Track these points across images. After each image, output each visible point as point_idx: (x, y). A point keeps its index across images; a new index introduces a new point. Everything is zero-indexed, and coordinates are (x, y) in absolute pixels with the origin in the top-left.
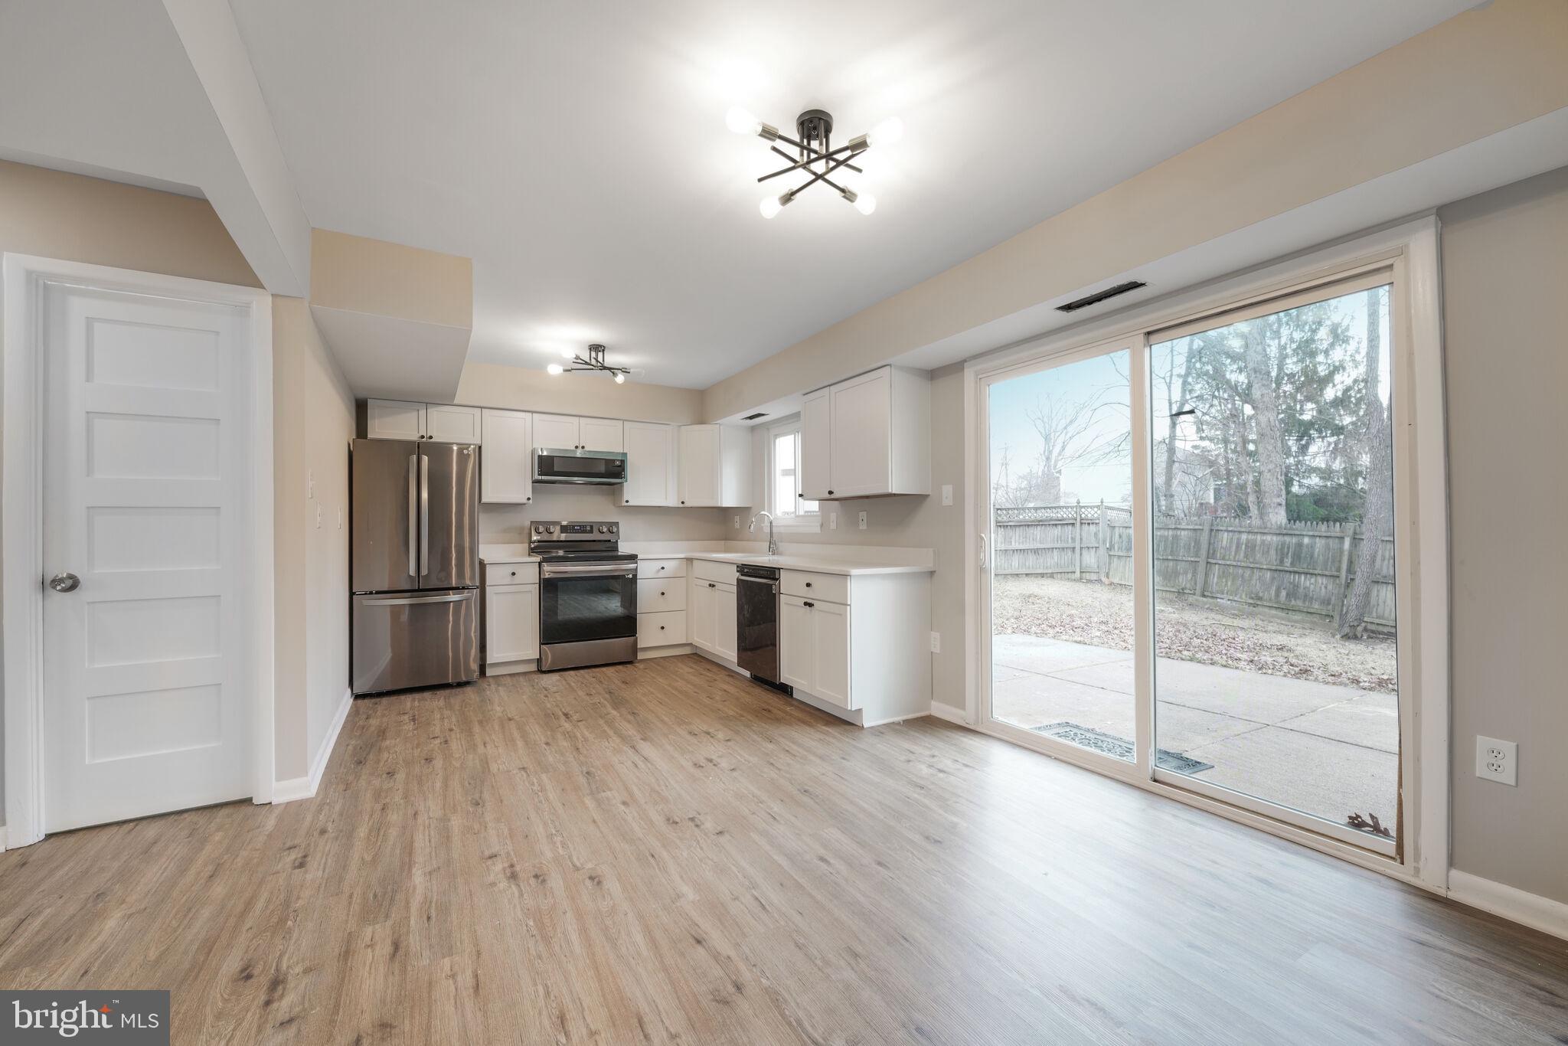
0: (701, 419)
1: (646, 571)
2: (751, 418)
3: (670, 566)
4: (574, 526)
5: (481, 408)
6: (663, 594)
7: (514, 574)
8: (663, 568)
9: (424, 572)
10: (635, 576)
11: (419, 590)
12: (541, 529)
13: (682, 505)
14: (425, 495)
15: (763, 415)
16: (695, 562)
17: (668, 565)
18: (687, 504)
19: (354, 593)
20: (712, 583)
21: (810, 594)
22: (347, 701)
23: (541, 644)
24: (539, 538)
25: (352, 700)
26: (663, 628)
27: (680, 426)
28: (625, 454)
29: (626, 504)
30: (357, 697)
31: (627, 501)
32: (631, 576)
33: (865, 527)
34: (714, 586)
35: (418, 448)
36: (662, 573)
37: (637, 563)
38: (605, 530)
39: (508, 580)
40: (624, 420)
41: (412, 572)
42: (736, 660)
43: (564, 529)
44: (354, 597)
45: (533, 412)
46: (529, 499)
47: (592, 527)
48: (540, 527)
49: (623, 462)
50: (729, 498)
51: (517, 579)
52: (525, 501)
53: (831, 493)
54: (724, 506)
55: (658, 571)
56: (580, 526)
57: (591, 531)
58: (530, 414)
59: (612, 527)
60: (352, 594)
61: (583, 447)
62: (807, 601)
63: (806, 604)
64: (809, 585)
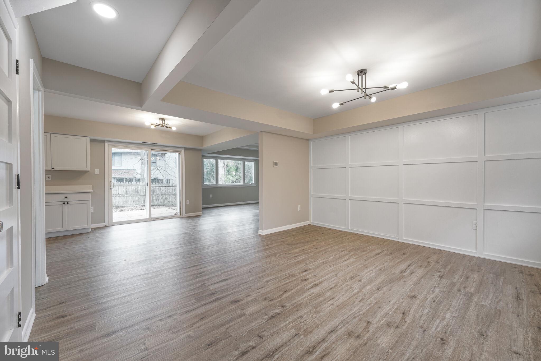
21: (66, 200)
33: (50, 180)
53: (53, 168)
62: (65, 202)
63: (64, 203)
64: (66, 197)
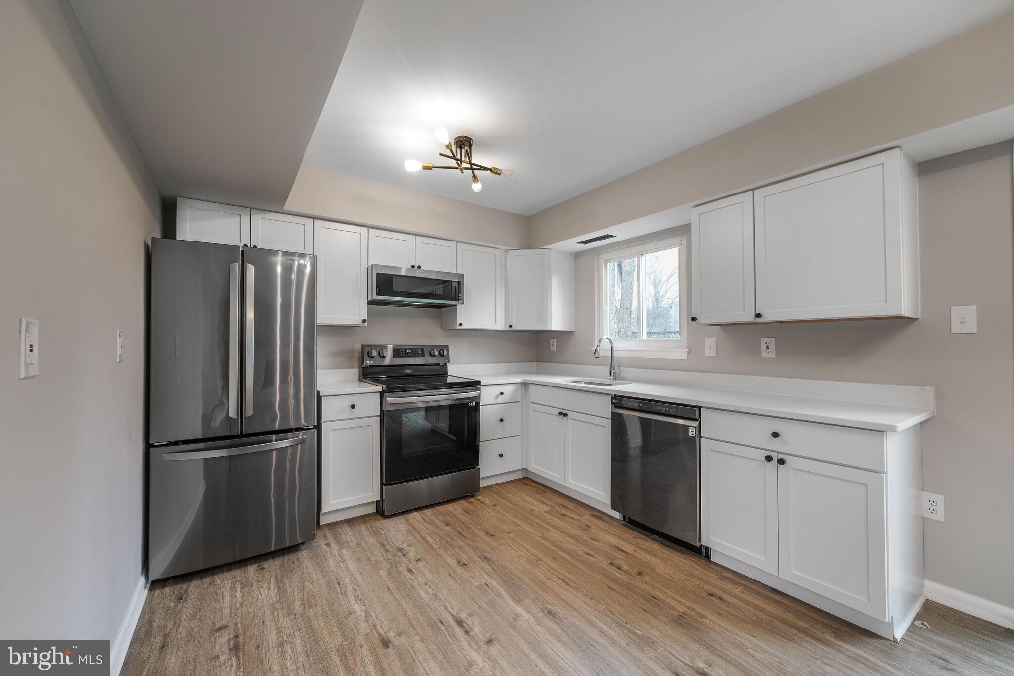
0: (529, 243)
1: (487, 396)
2: (585, 242)
3: (508, 390)
4: (406, 350)
5: (314, 218)
6: (501, 420)
7: (353, 407)
8: (502, 394)
9: (249, 411)
10: (478, 404)
11: (242, 435)
12: (375, 354)
13: (509, 329)
14: (250, 315)
15: (612, 236)
16: (531, 386)
17: (505, 389)
18: (514, 328)
19: (152, 446)
20: (564, 412)
21: (776, 446)
22: (139, 593)
23: (382, 485)
24: (372, 362)
25: (146, 591)
26: (501, 456)
27: (508, 251)
28: (462, 276)
29: (459, 327)
30: (155, 585)
31: (461, 324)
32: (474, 404)
33: (772, 355)
34: (566, 415)
35: (242, 255)
36: (501, 399)
37: (479, 389)
38: (436, 353)
39: (347, 413)
40: (458, 242)
41: (233, 413)
42: (609, 502)
43: (397, 352)
44: (152, 450)
45: (369, 227)
46: (364, 321)
47: (423, 350)
48: (374, 351)
49: (459, 283)
50: (557, 322)
51: (357, 412)
52: (360, 323)
53: (758, 315)
54: (552, 330)
55: (497, 397)
56: (412, 350)
57: (423, 355)
58: (365, 230)
59: (442, 351)
60: (148, 446)
61: (419, 267)
62: (774, 455)
63: (769, 458)
64: (776, 435)
